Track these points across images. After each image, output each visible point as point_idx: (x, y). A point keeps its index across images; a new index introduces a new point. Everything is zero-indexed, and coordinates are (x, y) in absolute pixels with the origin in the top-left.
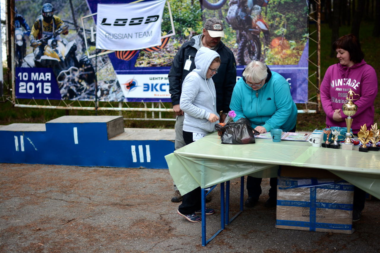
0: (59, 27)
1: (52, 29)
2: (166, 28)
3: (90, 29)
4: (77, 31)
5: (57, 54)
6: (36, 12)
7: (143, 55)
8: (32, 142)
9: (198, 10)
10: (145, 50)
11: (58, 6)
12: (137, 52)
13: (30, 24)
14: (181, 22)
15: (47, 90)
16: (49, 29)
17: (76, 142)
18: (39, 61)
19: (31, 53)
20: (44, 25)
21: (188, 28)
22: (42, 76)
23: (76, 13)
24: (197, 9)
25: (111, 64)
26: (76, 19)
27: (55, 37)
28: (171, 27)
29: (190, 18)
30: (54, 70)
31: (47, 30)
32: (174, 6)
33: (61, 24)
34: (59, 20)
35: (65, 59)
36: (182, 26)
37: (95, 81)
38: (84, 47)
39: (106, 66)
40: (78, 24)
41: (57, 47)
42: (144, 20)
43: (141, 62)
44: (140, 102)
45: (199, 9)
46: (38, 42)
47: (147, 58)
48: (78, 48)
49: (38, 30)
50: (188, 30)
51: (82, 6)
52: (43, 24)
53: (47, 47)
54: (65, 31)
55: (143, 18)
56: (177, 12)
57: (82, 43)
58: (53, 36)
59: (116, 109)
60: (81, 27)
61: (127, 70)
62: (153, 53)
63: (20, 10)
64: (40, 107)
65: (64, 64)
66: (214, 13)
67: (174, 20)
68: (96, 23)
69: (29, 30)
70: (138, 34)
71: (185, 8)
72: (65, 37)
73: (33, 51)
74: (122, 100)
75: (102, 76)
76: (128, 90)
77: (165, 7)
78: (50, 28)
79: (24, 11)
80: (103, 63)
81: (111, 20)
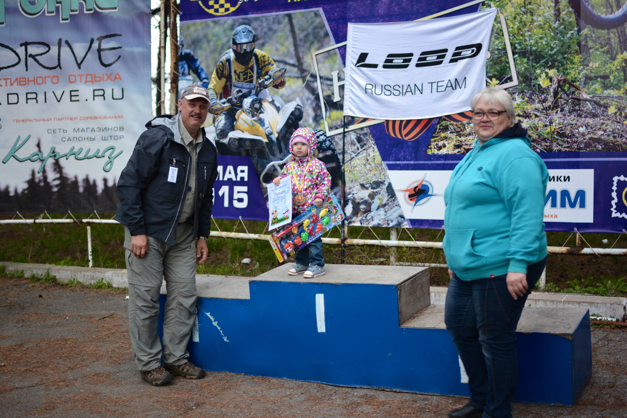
0: (267, 73)
1: (252, 76)
2: (498, 71)
3: (332, 75)
4: (304, 81)
5: (261, 128)
6: (219, 43)
7: (446, 128)
8: (217, 322)
9: (572, 30)
10: (449, 117)
11: (265, 30)
12: (433, 122)
13: (208, 67)
14: (531, 58)
15: (240, 200)
16: (246, 76)
17: (321, 327)
18: (225, 141)
19: (210, 125)
20: (236, 69)
21: (547, 70)
22: (230, 173)
23: (302, 43)
24: (568, 27)
25: (375, 147)
26: (301, 55)
27: (257, 94)
28: (509, 67)
29: (552, 49)
30: (255, 161)
31: (242, 78)
32: (515, 24)
33: (270, 66)
34: (266, 58)
35: (277, 139)
36: (533, 66)
37: (340, 183)
38: (319, 113)
39: (365, 151)
40: (304, 67)
41: (262, 112)
42: (449, 56)
43: (440, 143)
44: (438, 228)
45: (573, 27)
46: (224, 103)
47: (453, 136)
48: (304, 115)
49: (224, 80)
50: (547, 73)
51: (315, 28)
52: (236, 67)
53: (241, 113)
54: (279, 81)
55: (446, 50)
56: (522, 35)
57: (314, 105)
58: (254, 92)
59: (384, 242)
60: (312, 71)
61: (411, 160)
62: (469, 124)
63: (189, 40)
64: (224, 234)
65: (276, 148)
66: (606, 36)
67: (514, 54)
68: (344, 63)
69: (205, 81)
70: (435, 85)
71: (540, 27)
72: (277, 93)
73: (214, 122)
74: (399, 224)
75: (355, 172)
76: (413, 203)
77: (494, 26)
78: (249, 75)
79: (196, 43)
80: (358, 145)
81: (377, 57)
